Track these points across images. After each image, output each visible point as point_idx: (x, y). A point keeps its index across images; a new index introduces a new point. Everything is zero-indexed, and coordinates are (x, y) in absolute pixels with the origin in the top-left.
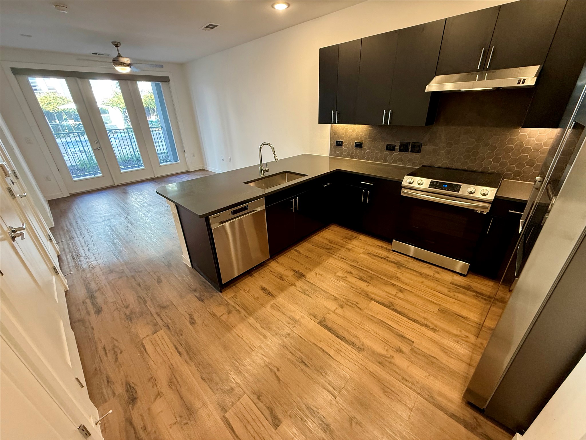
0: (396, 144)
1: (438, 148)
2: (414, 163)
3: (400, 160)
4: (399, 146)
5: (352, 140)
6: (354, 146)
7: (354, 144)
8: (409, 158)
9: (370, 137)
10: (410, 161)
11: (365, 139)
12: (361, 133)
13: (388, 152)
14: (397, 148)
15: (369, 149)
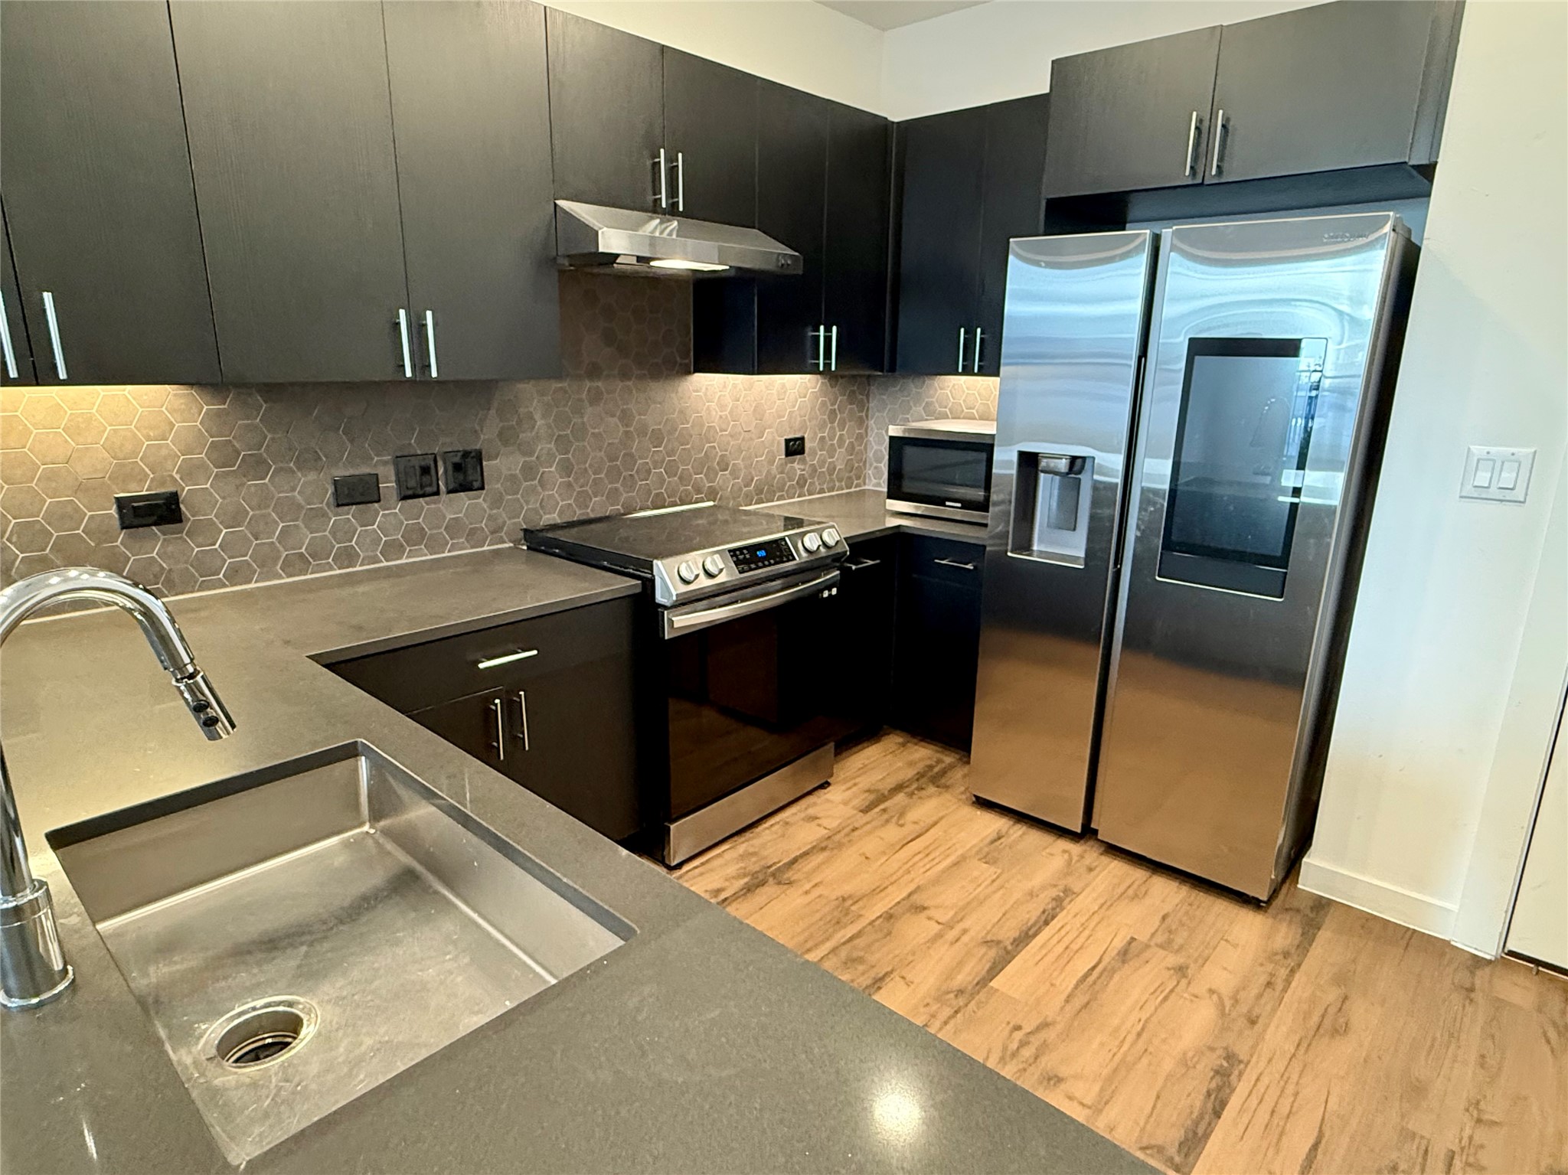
0: (381, 471)
1: (534, 458)
2: (472, 532)
3: (416, 537)
4: (393, 478)
5: (79, 488)
6: (117, 523)
7: (113, 511)
8: (449, 516)
9: (223, 455)
10: (454, 528)
11: (190, 472)
12: (148, 438)
13: (350, 514)
14: (389, 485)
15: (235, 518)
